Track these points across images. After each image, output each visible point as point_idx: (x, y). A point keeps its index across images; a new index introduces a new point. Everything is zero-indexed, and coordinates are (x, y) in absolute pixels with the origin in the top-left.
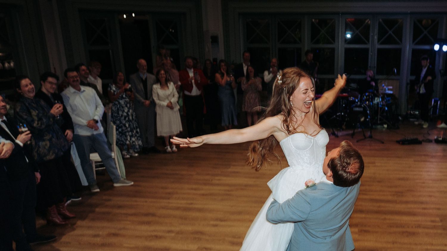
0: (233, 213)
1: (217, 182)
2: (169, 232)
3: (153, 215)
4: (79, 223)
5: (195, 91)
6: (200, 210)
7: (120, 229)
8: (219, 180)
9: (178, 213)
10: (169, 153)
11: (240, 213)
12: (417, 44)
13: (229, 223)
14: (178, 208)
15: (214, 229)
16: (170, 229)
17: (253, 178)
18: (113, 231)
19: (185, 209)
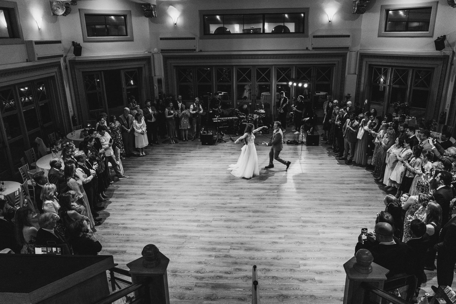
0: (182, 192)
1: (171, 174)
2: (154, 202)
3: (144, 194)
4: (111, 200)
5: (153, 120)
6: (166, 191)
7: (132, 202)
8: (172, 173)
9: (155, 192)
10: (141, 156)
11: (185, 192)
12: (279, 81)
13: (181, 197)
14: (155, 190)
15: (174, 200)
16: (154, 201)
17: (189, 171)
18: (129, 203)
19: (159, 191)
